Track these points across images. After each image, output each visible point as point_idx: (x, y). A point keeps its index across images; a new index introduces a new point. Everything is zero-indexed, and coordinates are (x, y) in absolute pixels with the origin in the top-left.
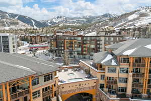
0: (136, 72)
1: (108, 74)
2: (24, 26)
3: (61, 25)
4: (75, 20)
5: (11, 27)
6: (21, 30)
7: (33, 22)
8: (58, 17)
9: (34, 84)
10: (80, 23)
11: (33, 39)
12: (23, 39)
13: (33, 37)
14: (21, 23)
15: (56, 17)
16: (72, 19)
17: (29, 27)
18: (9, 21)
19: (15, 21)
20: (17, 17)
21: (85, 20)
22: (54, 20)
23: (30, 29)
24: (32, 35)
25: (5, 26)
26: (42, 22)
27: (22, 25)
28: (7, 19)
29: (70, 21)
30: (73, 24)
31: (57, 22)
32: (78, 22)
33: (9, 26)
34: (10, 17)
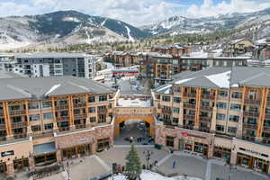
2: (114, 37)
3: (175, 33)
4: (202, 24)
5: (95, 39)
6: (108, 44)
7: (129, 30)
9: (90, 101)
10: (210, 29)
11: (121, 59)
12: (107, 60)
13: (121, 56)
14: (109, 32)
15: (168, 18)
16: (198, 21)
17: (121, 38)
18: (92, 30)
19: (100, 29)
20: (104, 23)
21: (223, 23)
22: (163, 25)
23: (121, 43)
25: (86, 37)
26: (142, 29)
28: (89, 26)
29: (193, 25)
30: (197, 32)
31: (168, 27)
32: (208, 26)
33: (91, 37)
34: (94, 23)
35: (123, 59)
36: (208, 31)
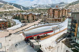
4: (44, 6)
5: (10, 10)
7: (22, 8)
8: (35, 5)
10: (47, 7)
11: (25, 18)
13: (25, 15)
19: (12, 6)
20: (13, 5)
22: (32, 6)
24: (24, 13)
25: (6, 9)
26: (26, 7)
27: (15, 9)
28: (7, 5)
29: (42, 6)
30: (44, 8)
31: (34, 7)
33: (8, 9)
34: (9, 4)
35: (28, 17)
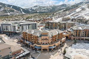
0: (76, 32)
1: (71, 33)
2: (17, 12)
8: (35, 6)
14: (15, 10)
18: (9, 10)
21: (51, 8)
25: (7, 13)
26: (25, 9)
36: (48, 11)
